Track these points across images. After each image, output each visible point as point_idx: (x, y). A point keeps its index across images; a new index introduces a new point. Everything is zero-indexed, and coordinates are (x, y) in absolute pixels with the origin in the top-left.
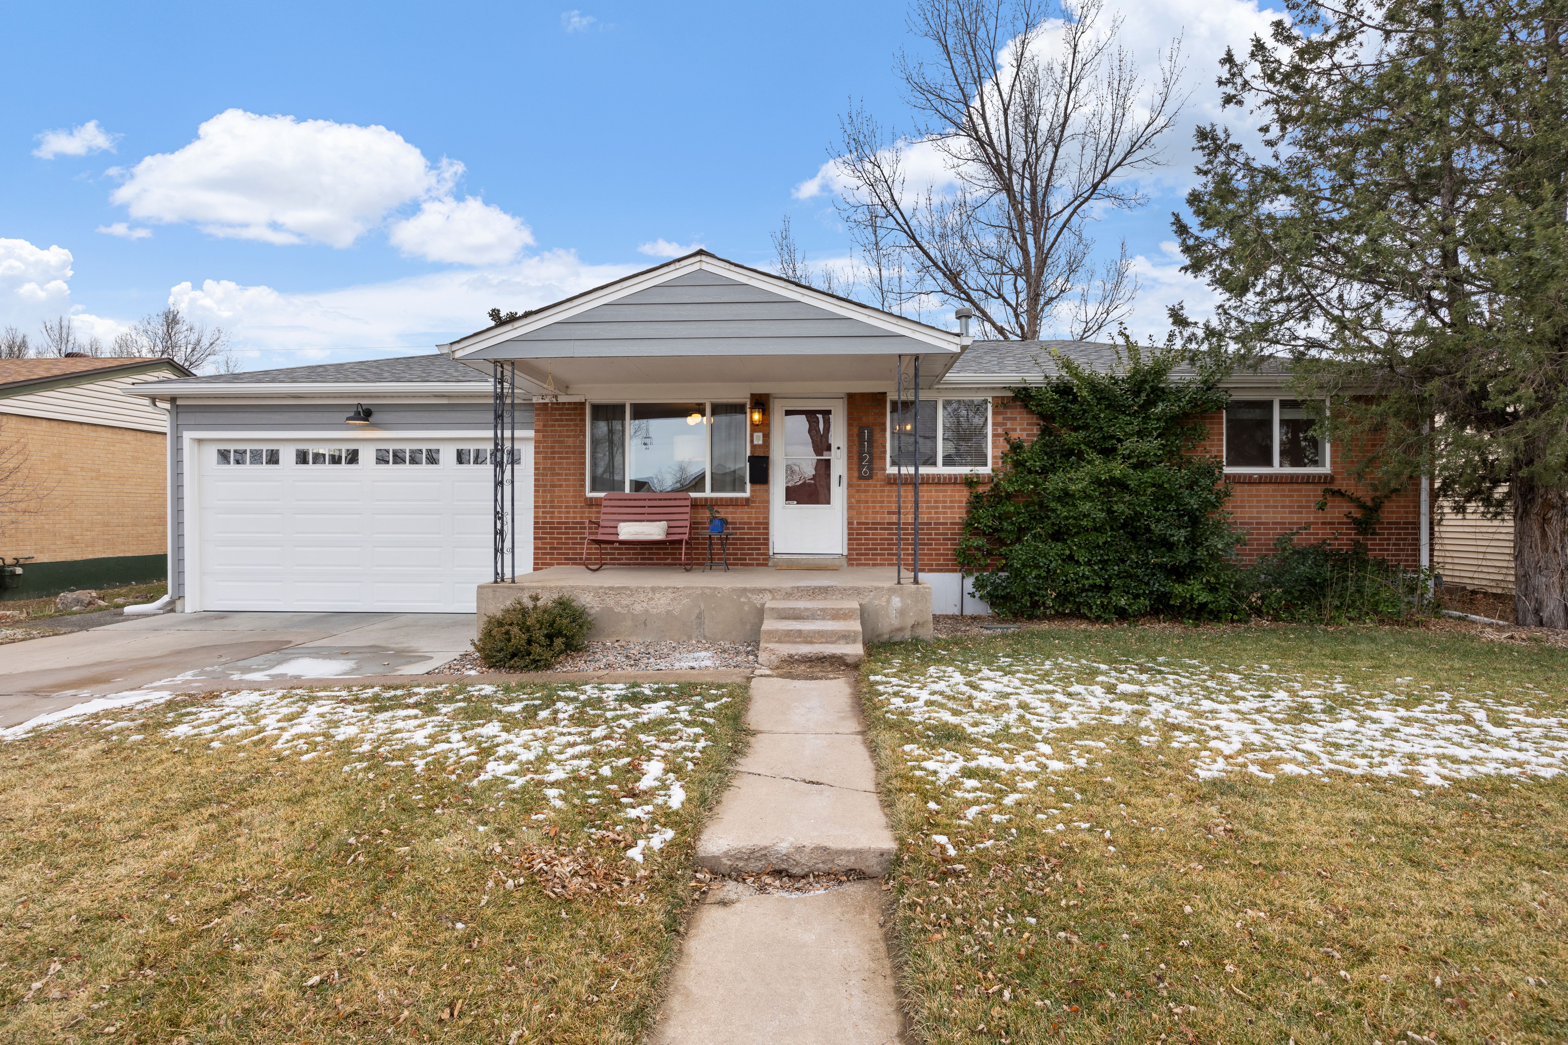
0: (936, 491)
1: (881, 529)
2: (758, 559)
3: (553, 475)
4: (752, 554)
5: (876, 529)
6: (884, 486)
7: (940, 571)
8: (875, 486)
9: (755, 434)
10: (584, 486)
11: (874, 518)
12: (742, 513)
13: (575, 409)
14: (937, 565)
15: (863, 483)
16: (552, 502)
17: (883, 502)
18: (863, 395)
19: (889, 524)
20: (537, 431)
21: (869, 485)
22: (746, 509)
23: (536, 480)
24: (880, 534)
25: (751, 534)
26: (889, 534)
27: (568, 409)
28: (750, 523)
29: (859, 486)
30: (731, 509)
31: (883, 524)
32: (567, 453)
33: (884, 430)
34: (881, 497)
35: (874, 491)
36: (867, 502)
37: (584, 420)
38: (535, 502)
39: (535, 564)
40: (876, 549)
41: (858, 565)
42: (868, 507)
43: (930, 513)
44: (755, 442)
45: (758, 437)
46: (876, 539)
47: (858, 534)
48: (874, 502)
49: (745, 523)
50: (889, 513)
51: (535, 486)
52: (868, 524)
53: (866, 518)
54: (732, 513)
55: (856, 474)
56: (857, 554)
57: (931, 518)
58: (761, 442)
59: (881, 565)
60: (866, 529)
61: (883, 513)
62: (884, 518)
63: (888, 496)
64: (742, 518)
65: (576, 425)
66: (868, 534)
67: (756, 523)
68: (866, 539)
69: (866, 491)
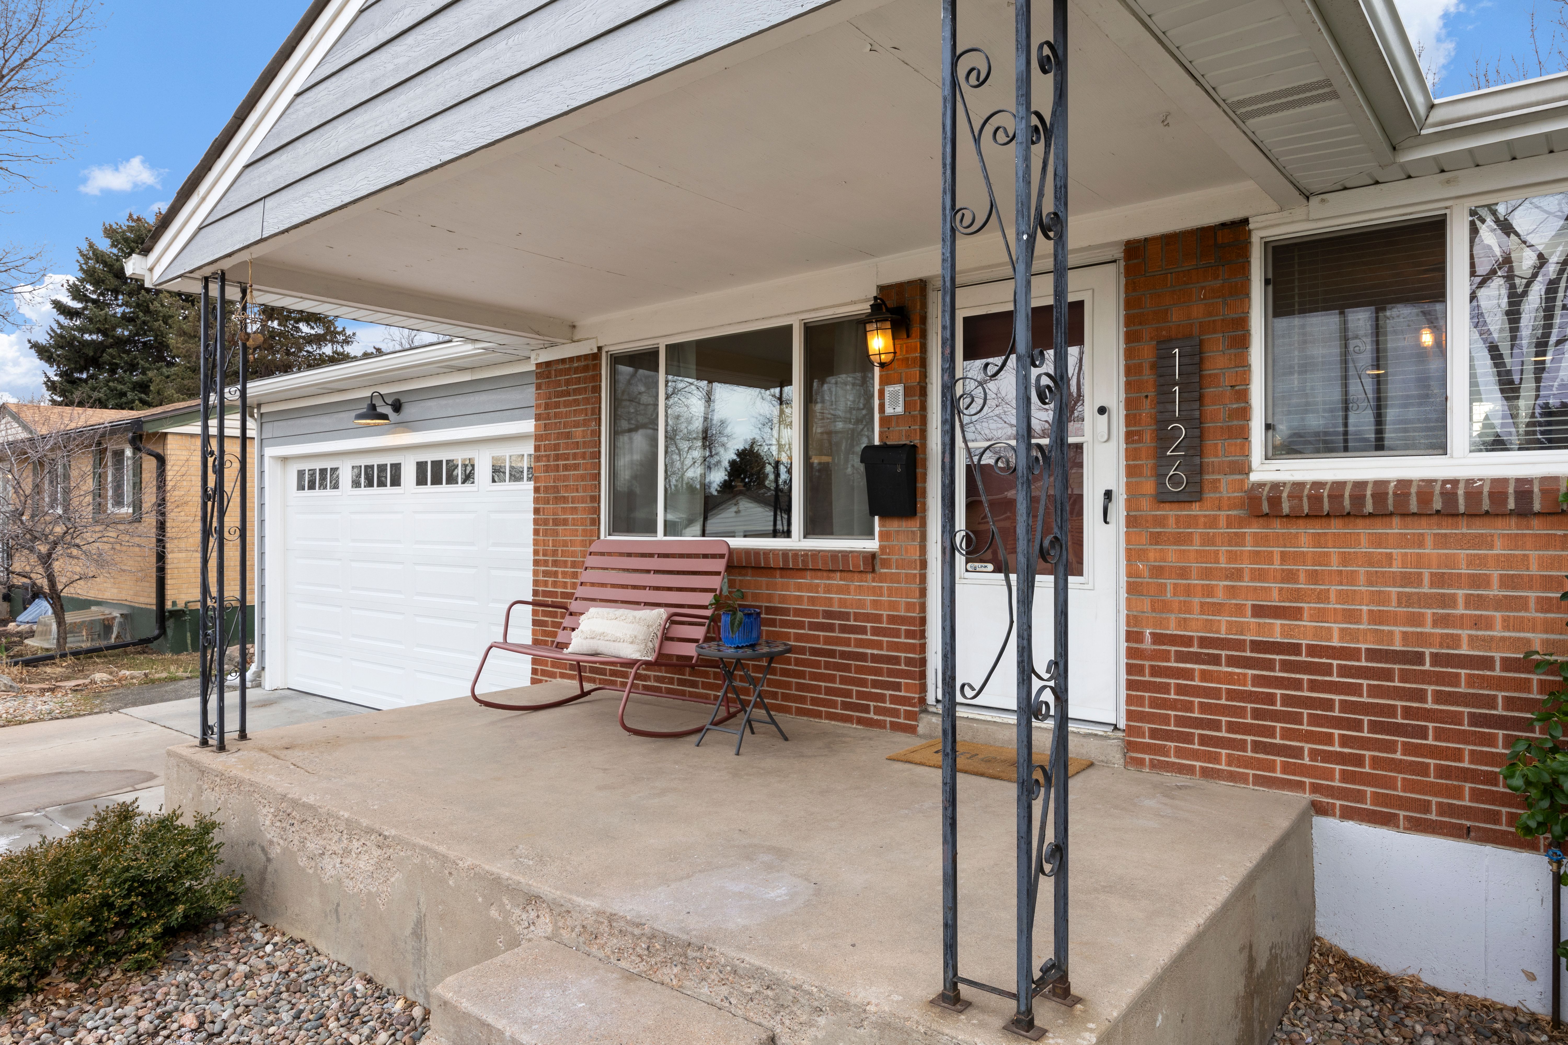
0: (1442, 541)
1: (1232, 661)
2: (895, 713)
3: (557, 500)
4: (881, 698)
5: (1215, 660)
6: (1241, 522)
7: (1464, 834)
8: (1213, 522)
9: (889, 389)
10: (596, 522)
11: (1209, 625)
13: (586, 368)
14: (1443, 809)
15: (1171, 512)
16: (555, 553)
17: (1237, 574)
18: (1169, 240)
19: (1257, 646)
20: (538, 418)
21: (1192, 521)
22: (869, 582)
23: (536, 511)
24: (1229, 678)
25: (878, 645)
26: (1258, 681)
27: (577, 369)
28: (877, 618)
29: (1160, 521)
30: (837, 581)
31: (1239, 645)
32: (575, 456)
33: (1242, 342)
34: (1233, 557)
35: (1208, 540)
36: (1184, 573)
37: (597, 389)
38: (536, 552)
39: (534, 671)
40: (1215, 725)
41: (1155, 766)
42: (1188, 591)
43: (1416, 620)
44: (889, 411)
45: (895, 395)
46: (1215, 693)
47: (1155, 671)
48: (1207, 574)
49: (868, 617)
50: (1259, 611)
51: (536, 522)
52: (1187, 641)
53: (1183, 623)
54: (840, 590)
55: (1149, 486)
56: (1154, 734)
57: (1422, 638)
58: (900, 410)
59: (1232, 777)
60: (1181, 657)
61: (1239, 610)
62: (1241, 628)
63: (1256, 556)
64: (861, 604)
65: (587, 401)
66: (1188, 674)
67: (892, 619)
68: (1180, 689)
69: (1181, 539)
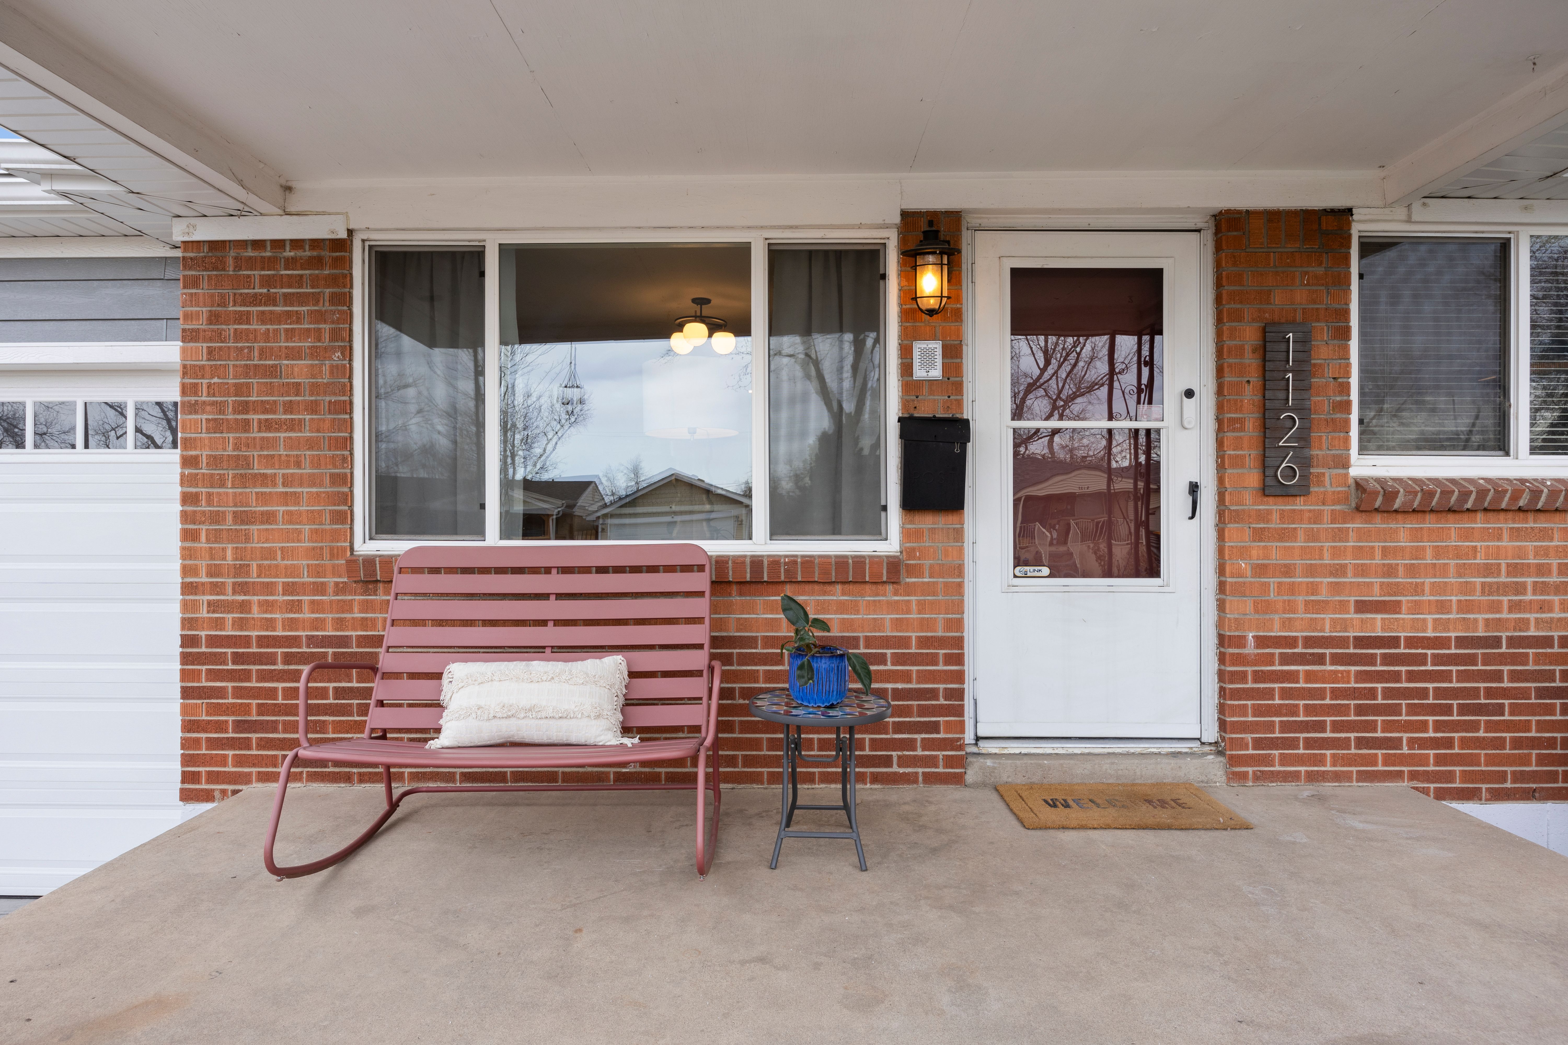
0: (1516, 534)
1: (1337, 659)
2: (931, 761)
3: (243, 480)
4: (910, 745)
5: (1320, 659)
6: (1344, 517)
7: (1528, 795)
8: (1317, 517)
9: (918, 347)
10: (345, 518)
11: (1313, 624)
12: (874, 606)
13: (316, 262)
14: (1518, 777)
15: (1275, 506)
16: (241, 570)
17: (1340, 571)
18: (1273, 216)
19: (1360, 642)
20: (189, 336)
21: (1294, 517)
22: (889, 595)
23: (187, 499)
24: (1333, 677)
25: (906, 677)
26: (1361, 676)
27: (290, 263)
28: (904, 642)
29: (1263, 517)
30: (837, 595)
31: (1342, 642)
32: (289, 407)
33: (1344, 334)
34: (1336, 553)
35: (1312, 536)
36: (1288, 571)
37: (346, 300)
38: (186, 571)
39: (187, 777)
40: (1320, 727)
41: (1259, 777)
42: (1292, 589)
43: (1495, 607)
44: (919, 373)
45: (928, 356)
46: (1319, 694)
47: (1259, 677)
48: (1311, 571)
49: (886, 642)
50: (1362, 607)
51: (185, 517)
52: (1291, 642)
53: (1287, 624)
54: (842, 607)
55: (1253, 478)
56: (1258, 744)
57: (1499, 624)
58: (936, 373)
59: (1337, 777)
60: (1286, 659)
61: (1342, 606)
62: (1345, 625)
63: (1358, 552)
64: (877, 624)
65: (319, 316)
66: (1292, 677)
67: (924, 642)
68: (1286, 694)
69: (1284, 535)
